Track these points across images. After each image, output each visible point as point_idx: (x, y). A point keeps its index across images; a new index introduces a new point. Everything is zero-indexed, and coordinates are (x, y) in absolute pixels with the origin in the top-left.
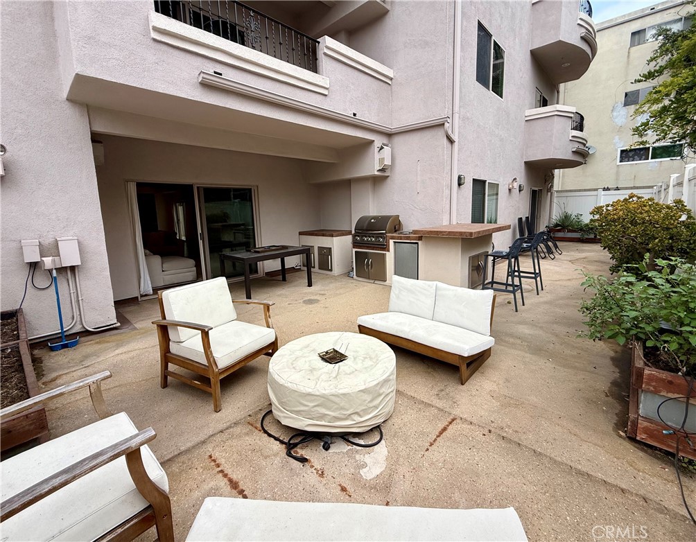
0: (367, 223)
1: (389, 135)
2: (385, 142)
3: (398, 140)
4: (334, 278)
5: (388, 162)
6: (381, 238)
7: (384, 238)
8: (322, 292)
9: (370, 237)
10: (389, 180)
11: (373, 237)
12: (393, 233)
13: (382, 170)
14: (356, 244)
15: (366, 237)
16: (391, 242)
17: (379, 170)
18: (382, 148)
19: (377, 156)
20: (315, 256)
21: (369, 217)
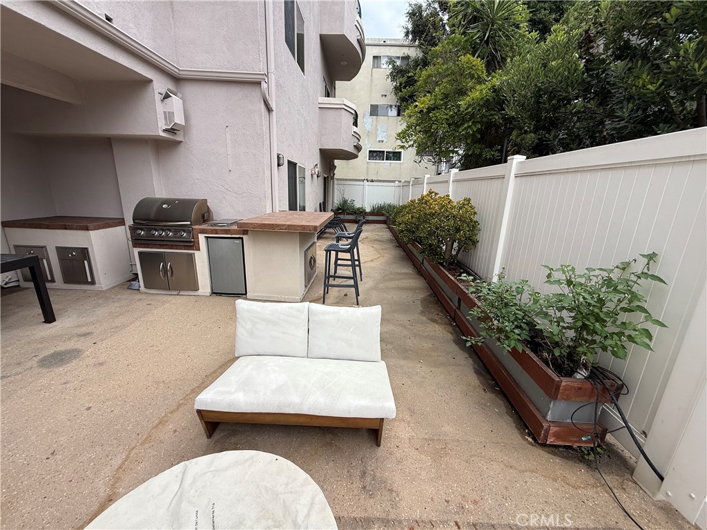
0: (154, 209)
1: (177, 79)
2: (171, 88)
3: (191, 90)
4: (102, 294)
5: (179, 119)
6: (184, 231)
7: (189, 232)
8: (84, 330)
9: (163, 230)
10: (182, 148)
11: (170, 231)
12: (200, 225)
13: (171, 131)
14: (137, 241)
15: (156, 230)
16: (202, 238)
17: (166, 131)
18: (167, 96)
19: (160, 108)
20: (53, 263)
21: (157, 200)
